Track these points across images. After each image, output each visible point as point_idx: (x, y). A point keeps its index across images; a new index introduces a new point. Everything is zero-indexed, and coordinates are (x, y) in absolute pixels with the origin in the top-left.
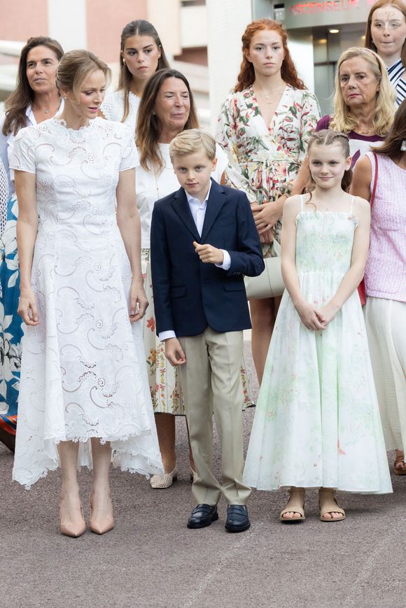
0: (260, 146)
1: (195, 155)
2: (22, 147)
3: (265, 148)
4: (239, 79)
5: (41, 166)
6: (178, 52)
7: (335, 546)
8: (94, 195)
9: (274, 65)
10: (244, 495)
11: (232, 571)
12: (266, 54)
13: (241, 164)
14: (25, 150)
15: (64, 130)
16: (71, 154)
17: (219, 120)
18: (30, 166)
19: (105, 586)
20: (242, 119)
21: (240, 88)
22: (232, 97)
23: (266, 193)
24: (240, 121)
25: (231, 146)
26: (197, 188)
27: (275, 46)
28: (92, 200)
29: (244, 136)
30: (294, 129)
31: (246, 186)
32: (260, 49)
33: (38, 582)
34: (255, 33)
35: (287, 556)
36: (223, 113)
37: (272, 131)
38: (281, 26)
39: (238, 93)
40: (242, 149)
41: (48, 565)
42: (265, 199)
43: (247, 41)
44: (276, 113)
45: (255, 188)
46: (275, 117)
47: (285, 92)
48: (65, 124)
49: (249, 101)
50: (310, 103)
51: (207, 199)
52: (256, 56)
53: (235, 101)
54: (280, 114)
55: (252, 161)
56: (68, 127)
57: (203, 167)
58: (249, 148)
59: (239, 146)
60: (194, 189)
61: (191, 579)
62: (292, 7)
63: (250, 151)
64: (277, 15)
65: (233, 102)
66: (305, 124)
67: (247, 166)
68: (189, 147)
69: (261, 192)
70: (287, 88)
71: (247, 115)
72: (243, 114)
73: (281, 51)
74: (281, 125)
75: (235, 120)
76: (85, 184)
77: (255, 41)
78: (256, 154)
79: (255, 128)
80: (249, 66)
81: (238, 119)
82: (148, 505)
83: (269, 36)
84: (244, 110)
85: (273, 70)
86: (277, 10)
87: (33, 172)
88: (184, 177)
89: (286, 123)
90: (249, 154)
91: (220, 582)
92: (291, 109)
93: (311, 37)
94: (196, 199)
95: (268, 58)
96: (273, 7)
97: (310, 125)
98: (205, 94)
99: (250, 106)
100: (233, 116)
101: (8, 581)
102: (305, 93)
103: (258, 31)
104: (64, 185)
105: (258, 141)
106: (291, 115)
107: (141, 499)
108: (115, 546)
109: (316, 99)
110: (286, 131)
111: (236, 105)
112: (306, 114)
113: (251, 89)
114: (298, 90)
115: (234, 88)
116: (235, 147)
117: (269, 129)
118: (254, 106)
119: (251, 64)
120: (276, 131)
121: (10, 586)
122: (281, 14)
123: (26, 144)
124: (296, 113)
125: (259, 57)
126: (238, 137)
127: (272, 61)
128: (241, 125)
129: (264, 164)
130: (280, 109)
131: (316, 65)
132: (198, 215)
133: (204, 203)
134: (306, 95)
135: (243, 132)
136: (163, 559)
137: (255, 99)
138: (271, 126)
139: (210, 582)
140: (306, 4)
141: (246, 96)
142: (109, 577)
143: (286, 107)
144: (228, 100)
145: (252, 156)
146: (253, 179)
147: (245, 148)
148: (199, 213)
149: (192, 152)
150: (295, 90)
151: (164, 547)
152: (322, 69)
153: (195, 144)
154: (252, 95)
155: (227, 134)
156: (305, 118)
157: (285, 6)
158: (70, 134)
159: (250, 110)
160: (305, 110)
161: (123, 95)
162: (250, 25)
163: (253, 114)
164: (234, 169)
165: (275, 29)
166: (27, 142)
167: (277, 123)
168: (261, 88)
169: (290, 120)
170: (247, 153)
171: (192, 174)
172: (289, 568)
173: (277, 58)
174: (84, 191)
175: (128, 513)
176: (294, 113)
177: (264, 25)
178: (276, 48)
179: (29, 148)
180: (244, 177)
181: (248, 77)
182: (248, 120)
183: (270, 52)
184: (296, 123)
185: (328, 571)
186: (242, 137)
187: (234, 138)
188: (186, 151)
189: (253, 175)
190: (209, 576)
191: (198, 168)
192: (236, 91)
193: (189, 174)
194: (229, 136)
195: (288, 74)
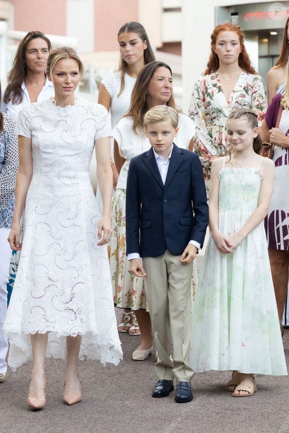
0: (222, 114)
1: (164, 123)
2: (22, 118)
3: (225, 116)
4: (208, 65)
5: (34, 133)
6: (160, 45)
7: (264, 406)
8: (68, 156)
9: (232, 57)
10: (189, 374)
11: (189, 421)
12: (226, 48)
13: (208, 127)
14: (24, 120)
15: (54, 106)
16: (56, 124)
17: (193, 95)
18: (26, 132)
19: (97, 430)
20: (209, 95)
21: (208, 72)
22: (202, 78)
23: (225, 149)
24: (207, 96)
25: (201, 114)
26: (163, 148)
27: (234, 42)
28: (66, 159)
29: (210, 107)
30: (246, 103)
31: (210, 143)
32: (222, 44)
33: (49, 426)
34: (219, 33)
35: (229, 412)
36: (195, 90)
37: (230, 104)
38: (239, 28)
39: (207, 75)
40: (208, 116)
41: (56, 413)
42: (224, 153)
43: (214, 38)
44: (234, 91)
45: (216, 145)
46: (232, 94)
47: (241, 76)
48: (56, 103)
49: (215, 82)
50: (259, 84)
51: (170, 157)
52: (219, 50)
53: (205, 82)
54: (237, 92)
55: (215, 125)
56: (57, 105)
57: (169, 132)
58: (213, 115)
59: (207, 114)
60: (161, 149)
61: (159, 426)
62: (244, 15)
63: (214, 118)
64: (233, 20)
65: (203, 82)
66: (254, 99)
67: (211, 129)
68: (160, 117)
69: (221, 148)
70: (243, 73)
71: (212, 92)
72: (209, 91)
73: (238, 46)
74: (237, 100)
75: (204, 95)
76: (62, 147)
77: (219, 39)
78: (218, 120)
79: (218, 101)
80: (215, 56)
81: (206, 95)
82: (129, 372)
83: (230, 35)
84: (210, 88)
85: (231, 60)
86: (233, 17)
87: (28, 136)
88: (154, 139)
89: (240, 98)
90: (214, 120)
91: (181, 429)
92: (244, 88)
93: (257, 37)
94: (161, 157)
95: (228, 51)
96: (230, 15)
97: (257, 100)
98: (179, 76)
99: (215, 85)
100: (203, 92)
101: (27, 424)
102: (255, 77)
103: (221, 32)
104: (47, 146)
105: (220, 111)
106: (244, 93)
107: (125, 368)
108: (105, 401)
109: (263, 82)
110: (240, 105)
111: (205, 84)
112: (255, 92)
113: (217, 73)
114: (250, 75)
115: (205, 72)
116: (204, 114)
117: (228, 103)
118: (218, 86)
119: (217, 55)
120: (233, 104)
121: (29, 427)
122: (236, 20)
123: (24, 116)
124: (248, 91)
125: (221, 50)
126: (206, 108)
127: (231, 53)
128: (208, 99)
129: (224, 128)
130: (237, 88)
131: (260, 57)
132: (162, 169)
133: (167, 160)
134: (256, 79)
135: (209, 104)
136: (140, 411)
137: (218, 80)
138: (230, 100)
139: (173, 429)
140: (254, 13)
141: (212, 78)
142: (100, 423)
143: (241, 86)
144: (199, 81)
145: (216, 121)
146: (215, 138)
147: (210, 116)
148: (163, 167)
149: (161, 120)
150: (248, 74)
151: (141, 403)
152: (264, 61)
153: (165, 115)
154: (217, 77)
155: (198, 105)
156: (254, 95)
157: (239, 13)
158: (58, 110)
159: (215, 88)
160: (255, 90)
161: (121, 76)
162: (217, 27)
163: (217, 91)
164: (202, 130)
165: (234, 30)
166: (25, 114)
167: (234, 98)
168: (223, 72)
169: (243, 96)
170: (212, 120)
171: (160, 137)
172: (230, 421)
173: (235, 51)
174: (62, 152)
175: (115, 377)
176: (247, 92)
177: (226, 28)
178: (234, 44)
179: (26, 119)
180: (209, 137)
181: (215, 64)
182: (213, 96)
183: (229, 47)
184: (248, 99)
185: (258, 424)
186: (208, 108)
187: (203, 108)
188: (157, 119)
189: (215, 135)
190: (172, 425)
191: (165, 133)
192: (206, 74)
193: (158, 137)
194: (199, 107)
195: (244, 62)
